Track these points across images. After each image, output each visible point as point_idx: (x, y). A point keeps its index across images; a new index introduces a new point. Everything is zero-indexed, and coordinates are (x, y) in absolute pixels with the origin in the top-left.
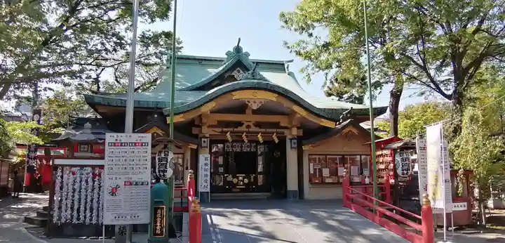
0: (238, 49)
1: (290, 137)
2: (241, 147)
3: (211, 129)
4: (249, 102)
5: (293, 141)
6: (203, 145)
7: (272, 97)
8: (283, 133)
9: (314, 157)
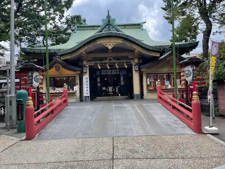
0: (109, 17)
1: (134, 64)
2: (111, 72)
3: (89, 63)
4: (106, 45)
5: (136, 66)
6: (85, 71)
7: (120, 41)
8: (130, 62)
9: (150, 75)
